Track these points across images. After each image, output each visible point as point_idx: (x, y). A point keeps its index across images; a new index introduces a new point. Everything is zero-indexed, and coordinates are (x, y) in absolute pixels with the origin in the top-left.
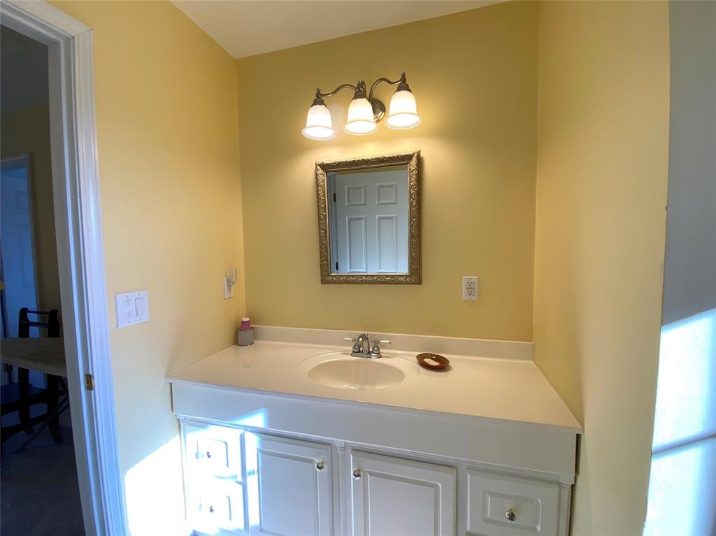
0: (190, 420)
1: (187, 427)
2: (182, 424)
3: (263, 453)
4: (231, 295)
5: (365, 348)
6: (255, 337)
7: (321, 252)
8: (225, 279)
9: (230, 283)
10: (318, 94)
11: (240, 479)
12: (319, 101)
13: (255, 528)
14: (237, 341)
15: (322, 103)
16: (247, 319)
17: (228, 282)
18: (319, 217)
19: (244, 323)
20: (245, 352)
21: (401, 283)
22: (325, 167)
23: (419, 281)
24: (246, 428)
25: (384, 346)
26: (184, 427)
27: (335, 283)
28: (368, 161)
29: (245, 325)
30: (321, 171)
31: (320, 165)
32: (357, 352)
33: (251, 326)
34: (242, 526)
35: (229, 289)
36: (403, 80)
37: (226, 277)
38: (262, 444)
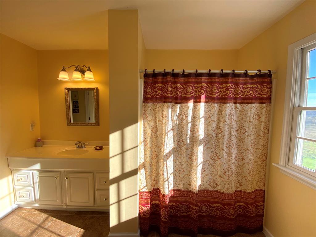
0: (15, 170)
1: (14, 172)
2: (12, 171)
3: (40, 177)
4: (33, 130)
5: (80, 146)
6: (43, 144)
7: (67, 116)
8: (31, 125)
9: (32, 126)
10: (63, 67)
11: (32, 186)
12: (64, 70)
13: (38, 199)
14: (36, 146)
15: (65, 71)
16: (40, 138)
17: (32, 125)
18: (66, 105)
19: (38, 139)
20: (40, 149)
21: (93, 126)
22: (68, 89)
23: (99, 125)
24: (34, 170)
25: (87, 145)
26: (13, 172)
27: (71, 126)
28: (81, 88)
29: (39, 140)
30: (66, 90)
31: (66, 88)
32: (78, 147)
33: (42, 140)
34: (34, 200)
35: (32, 128)
36: (89, 68)
37: (31, 124)
38: (40, 174)
